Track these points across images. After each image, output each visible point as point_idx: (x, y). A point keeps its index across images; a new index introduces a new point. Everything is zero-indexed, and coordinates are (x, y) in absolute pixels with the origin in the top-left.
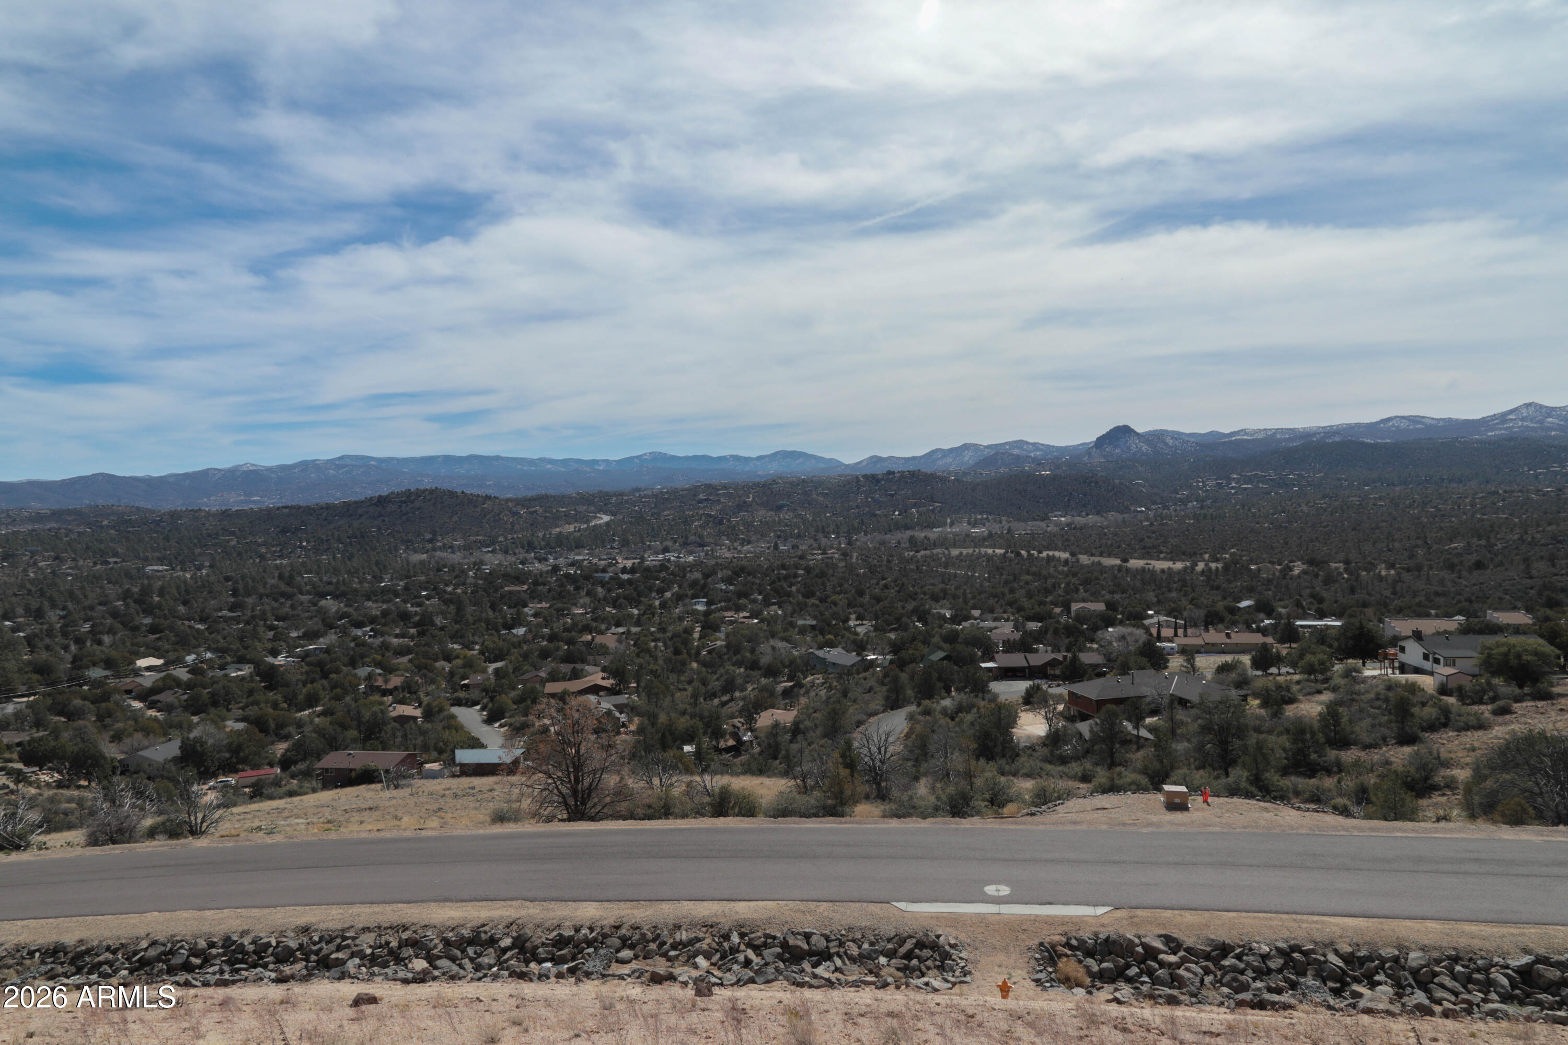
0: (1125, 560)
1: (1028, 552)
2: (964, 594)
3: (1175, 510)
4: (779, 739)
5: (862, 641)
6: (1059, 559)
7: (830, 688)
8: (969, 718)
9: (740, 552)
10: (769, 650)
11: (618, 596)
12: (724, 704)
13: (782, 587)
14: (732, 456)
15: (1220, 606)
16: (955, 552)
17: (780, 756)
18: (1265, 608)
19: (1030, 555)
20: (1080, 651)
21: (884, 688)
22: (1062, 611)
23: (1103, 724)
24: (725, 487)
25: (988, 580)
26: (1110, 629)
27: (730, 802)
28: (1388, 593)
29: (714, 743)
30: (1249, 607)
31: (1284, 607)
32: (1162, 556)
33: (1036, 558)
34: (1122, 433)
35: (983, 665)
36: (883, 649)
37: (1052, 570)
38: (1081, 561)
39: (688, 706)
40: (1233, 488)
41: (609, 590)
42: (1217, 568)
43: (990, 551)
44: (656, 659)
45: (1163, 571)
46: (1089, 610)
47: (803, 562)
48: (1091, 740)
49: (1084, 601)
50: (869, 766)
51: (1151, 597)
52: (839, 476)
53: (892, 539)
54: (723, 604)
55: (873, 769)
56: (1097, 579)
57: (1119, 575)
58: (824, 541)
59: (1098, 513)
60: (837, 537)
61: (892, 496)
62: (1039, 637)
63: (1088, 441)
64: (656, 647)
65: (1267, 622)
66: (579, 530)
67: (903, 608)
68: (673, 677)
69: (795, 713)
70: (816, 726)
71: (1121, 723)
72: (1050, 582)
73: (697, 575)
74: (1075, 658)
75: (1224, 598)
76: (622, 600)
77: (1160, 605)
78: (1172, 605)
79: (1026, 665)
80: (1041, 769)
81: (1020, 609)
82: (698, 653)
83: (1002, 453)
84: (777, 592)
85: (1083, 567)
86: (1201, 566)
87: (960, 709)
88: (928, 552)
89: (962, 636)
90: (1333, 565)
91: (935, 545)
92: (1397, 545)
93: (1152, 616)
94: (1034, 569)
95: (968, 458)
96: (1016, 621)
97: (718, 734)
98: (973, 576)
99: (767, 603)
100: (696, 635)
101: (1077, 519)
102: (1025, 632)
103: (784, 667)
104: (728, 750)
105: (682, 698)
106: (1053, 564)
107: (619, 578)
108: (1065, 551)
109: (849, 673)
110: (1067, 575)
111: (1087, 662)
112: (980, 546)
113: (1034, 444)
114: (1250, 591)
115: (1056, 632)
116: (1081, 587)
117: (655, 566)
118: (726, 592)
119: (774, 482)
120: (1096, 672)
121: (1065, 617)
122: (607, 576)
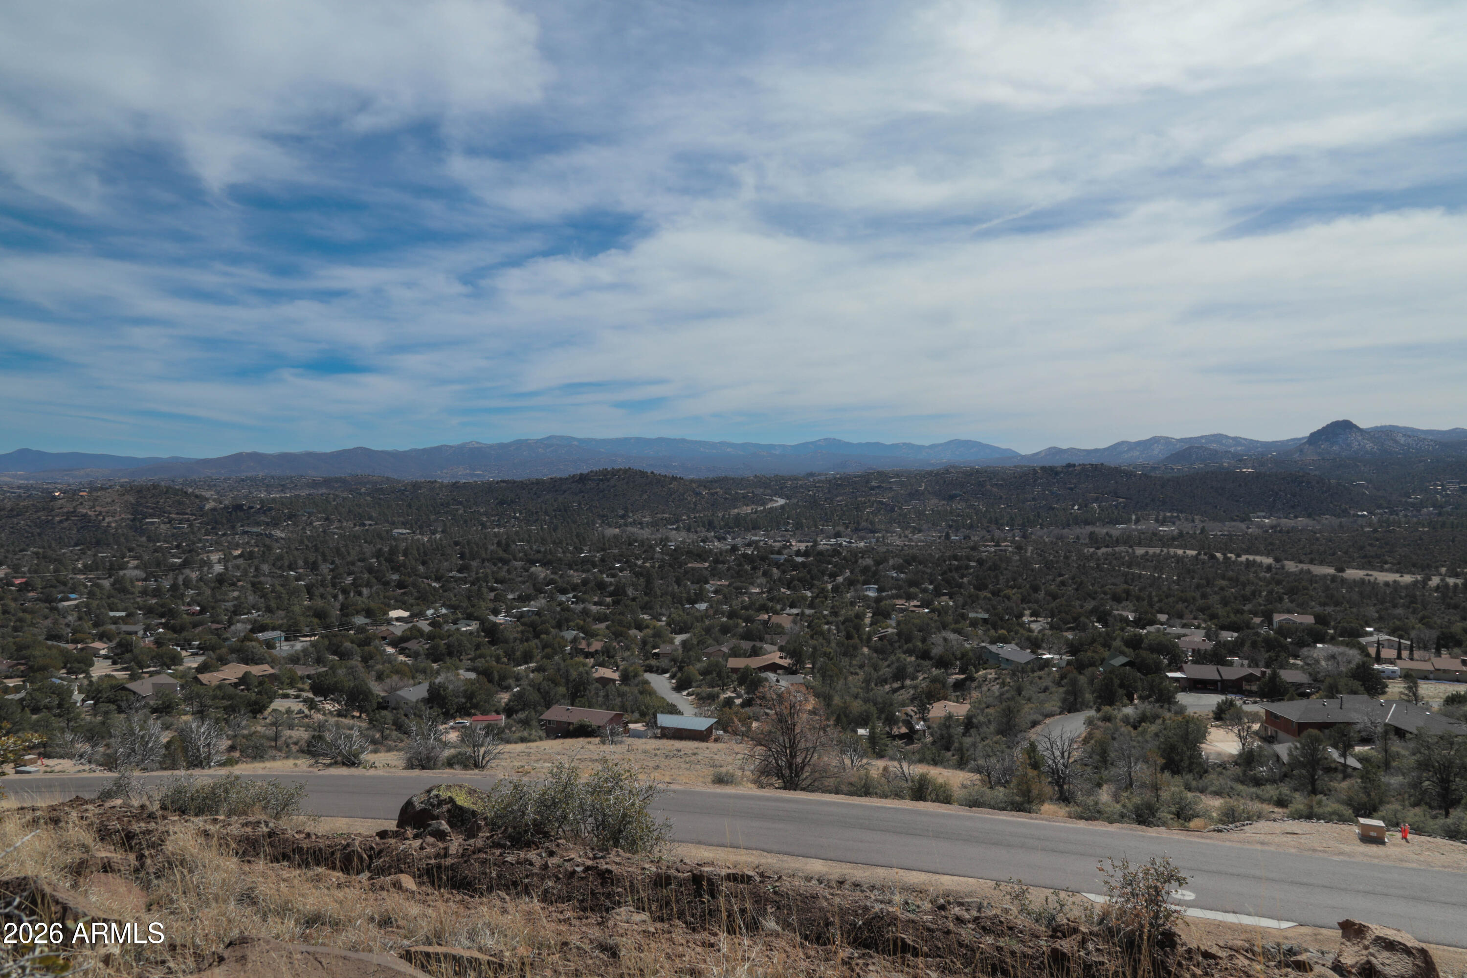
0: (1342, 570)
1: (1224, 555)
2: (1150, 596)
3: (1406, 516)
4: (952, 731)
5: (1036, 638)
6: (1260, 565)
7: (1003, 684)
8: (1153, 728)
9: (910, 540)
10: (941, 641)
11: (793, 579)
12: (895, 691)
13: (954, 579)
14: (904, 444)
15: (1458, 627)
16: (1140, 551)
17: (953, 748)
19: (1226, 558)
20: (1282, 667)
21: (1062, 690)
22: (1262, 622)
23: (1303, 748)
24: (897, 475)
25: (1177, 583)
26: (1319, 645)
27: (927, 788)
29: (887, 729)
32: (1387, 566)
33: (1234, 562)
34: (1343, 427)
35: (1170, 675)
36: (1060, 648)
37: (1251, 575)
38: (1287, 568)
39: (860, 691)
41: (784, 572)
42: (1456, 585)
43: (1180, 552)
44: (829, 642)
45: (1386, 584)
46: (1295, 623)
47: (975, 554)
48: (1289, 764)
49: (1289, 612)
50: (1052, 769)
51: (1372, 612)
52: (1015, 467)
53: (1070, 534)
54: (894, 591)
55: (1054, 772)
56: (1305, 588)
57: (1333, 585)
58: (997, 533)
59: (1309, 516)
60: (1011, 530)
61: (1071, 489)
62: (1234, 648)
63: (1300, 436)
64: (829, 630)
66: (756, 512)
67: (1082, 607)
68: (845, 661)
69: (968, 706)
70: (989, 722)
71: (1325, 749)
72: (1249, 589)
73: (869, 561)
74: (1275, 675)
76: (796, 582)
77: (1382, 623)
78: (1397, 622)
79: (1219, 678)
80: (1231, 788)
81: (1213, 617)
82: (869, 639)
83: (1197, 447)
84: (948, 582)
85: (1289, 574)
86: (1435, 581)
87: (1143, 718)
88: (1109, 550)
89: (1146, 641)
91: (1117, 542)
93: (1370, 634)
94: (1231, 573)
95: (1158, 453)
96: (1208, 629)
97: (891, 720)
98: (1160, 577)
99: (938, 593)
100: (867, 621)
101: (1284, 521)
102: (1218, 643)
103: (956, 659)
104: (901, 737)
105: (855, 681)
106: (1253, 570)
107: (793, 560)
108: (1268, 555)
109: (1023, 671)
110: (1269, 583)
111: (1289, 680)
112: (1169, 546)
113: (1235, 438)
115: (1254, 645)
116: (1286, 597)
117: (828, 550)
118: (897, 580)
119: (947, 471)
120: (1300, 692)
121: (1265, 629)
122: (782, 558)
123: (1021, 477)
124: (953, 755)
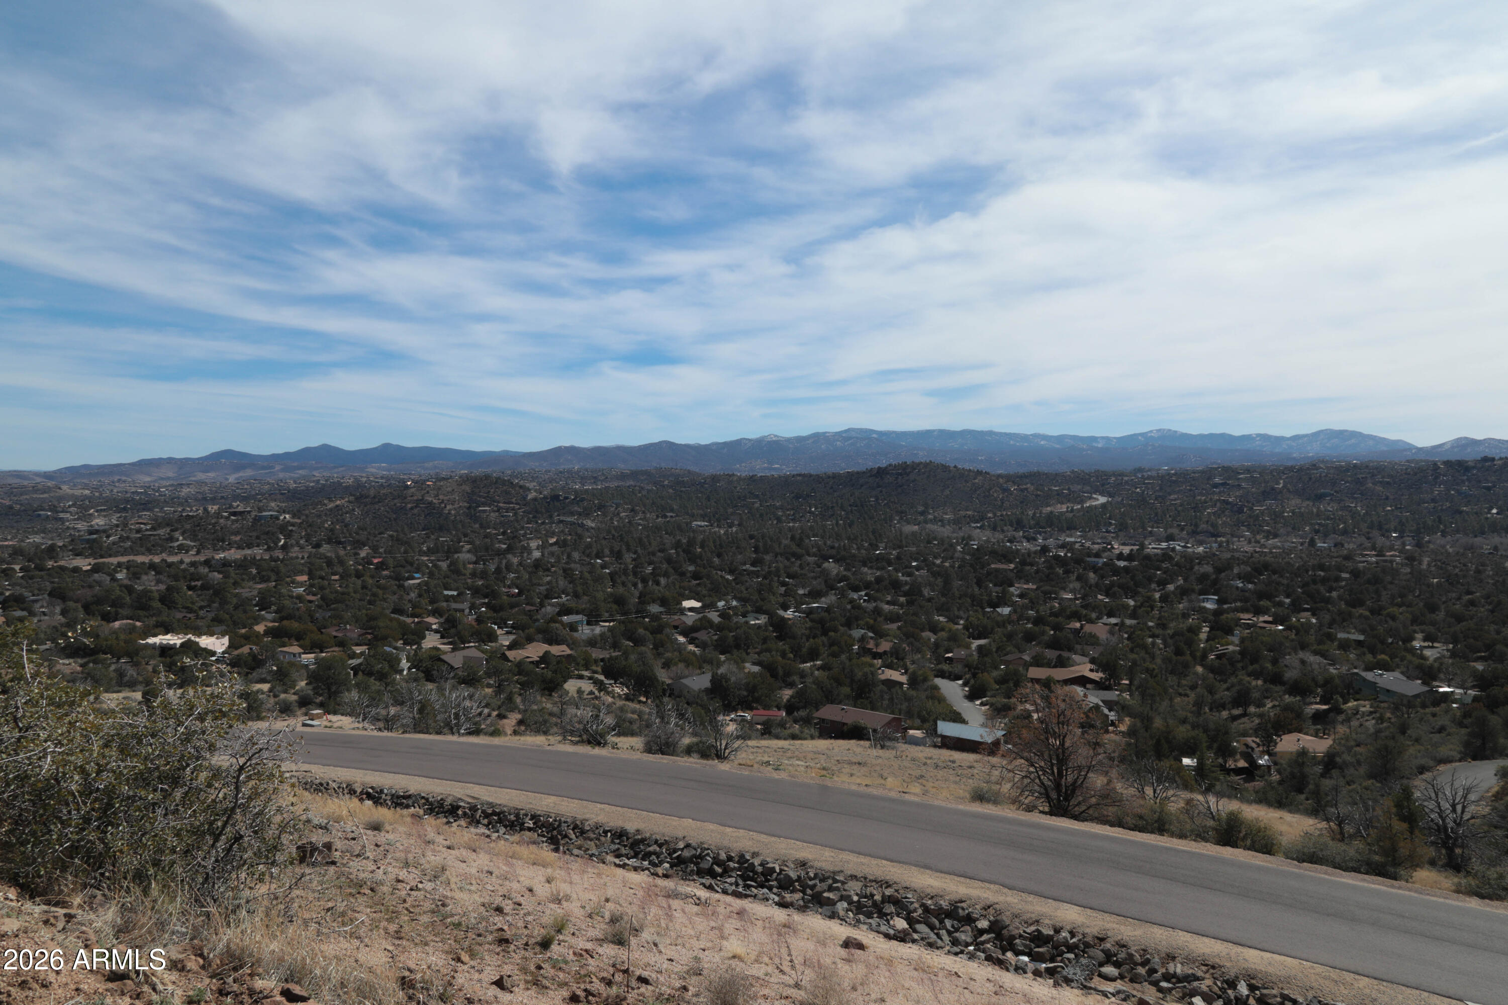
4: (1306, 769)
5: (1431, 667)
7: (1381, 719)
9: (1263, 545)
10: (1297, 663)
11: (1112, 584)
12: (1234, 718)
13: (1319, 592)
14: (1258, 435)
17: (1307, 790)
21: (1464, 731)
24: (1248, 470)
27: (1240, 832)
29: (1220, 760)
36: (1465, 680)
39: (1189, 715)
41: (1102, 577)
44: (1153, 657)
47: (1349, 564)
50: (1437, 824)
52: (1408, 461)
53: (1485, 543)
54: (1238, 604)
55: (1442, 828)
58: (1380, 541)
60: (1401, 537)
61: (1488, 488)
64: (1153, 644)
66: (1072, 511)
68: (1172, 680)
69: (1329, 741)
70: (1359, 762)
73: (1207, 569)
76: (1116, 589)
82: (1204, 656)
84: (1311, 596)
97: (1226, 751)
99: (1296, 608)
100: (1203, 636)
103: (1317, 685)
104: (1238, 771)
105: (1183, 704)
107: (1114, 564)
109: (1410, 704)
117: (1157, 555)
118: (1243, 590)
119: (1314, 466)
122: (1101, 561)
123: (1416, 474)
124: (1307, 799)
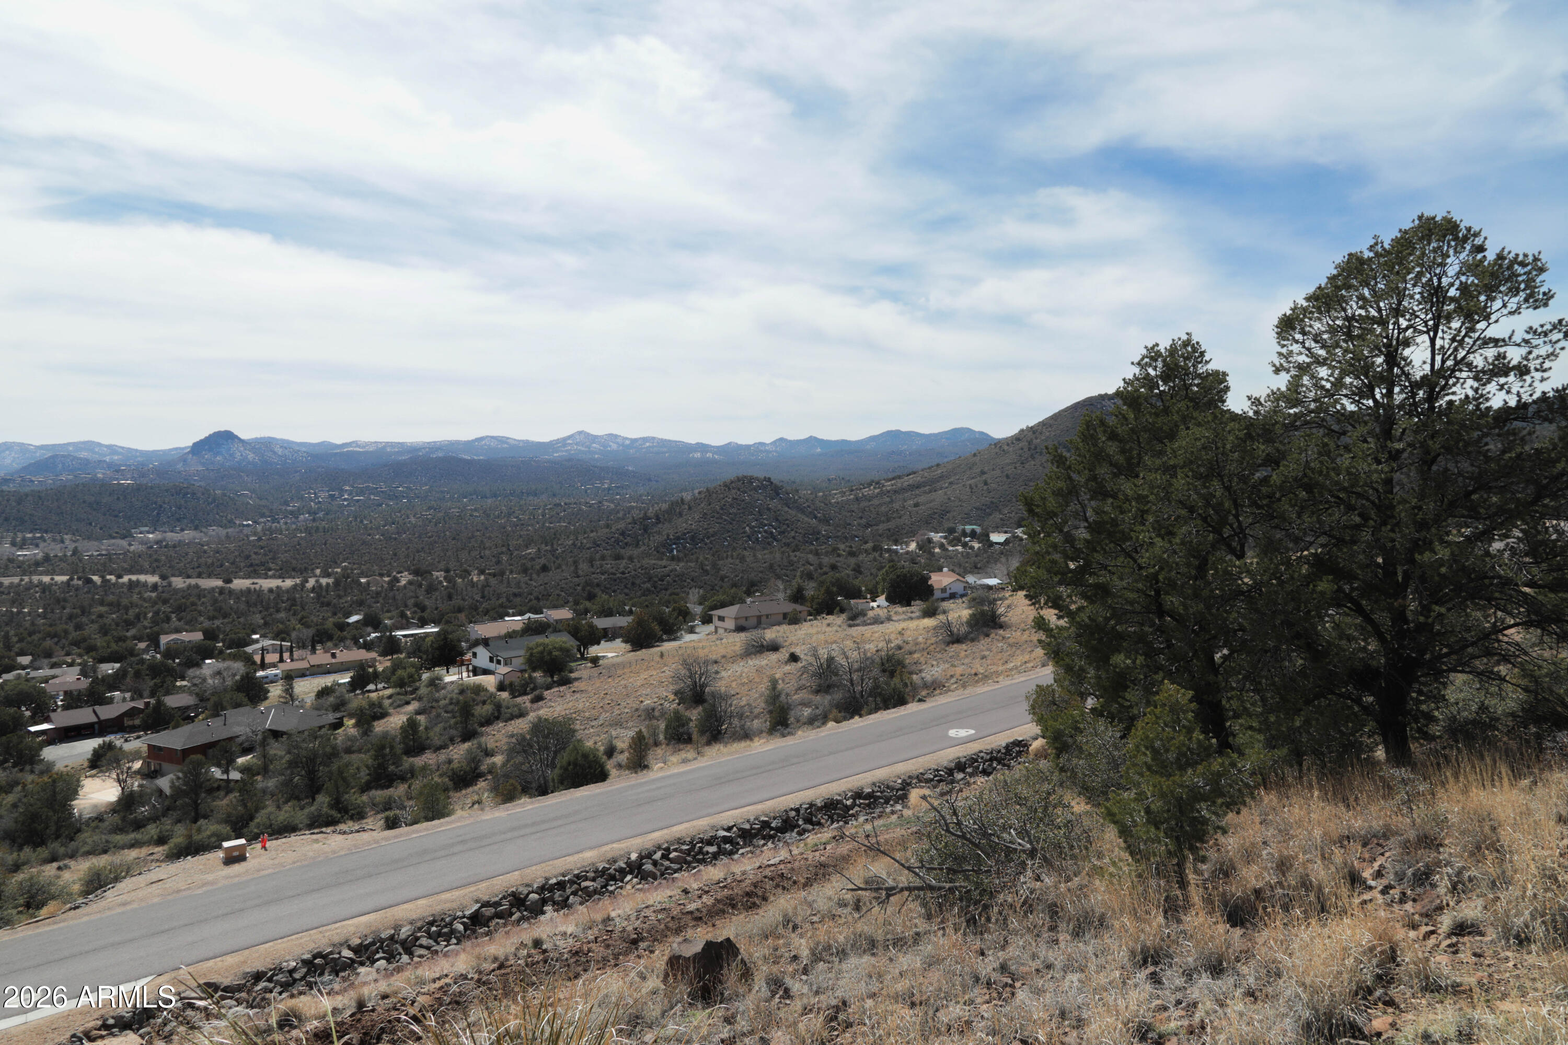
0: (229, 581)
1: (103, 577)
3: (286, 523)
6: (145, 584)
8: (11, 798)
15: (330, 623)
18: (372, 622)
19: (105, 581)
20: (168, 693)
22: (148, 646)
23: (186, 776)
25: (44, 616)
26: (208, 661)
28: (478, 597)
30: (357, 622)
31: (390, 618)
32: (270, 573)
33: (114, 585)
34: (224, 438)
35: (33, 728)
37: (135, 596)
38: (174, 584)
40: (345, 500)
42: (328, 584)
43: (46, 579)
45: (271, 590)
46: (183, 642)
48: (172, 796)
49: (178, 631)
51: (258, 619)
56: (193, 604)
57: (221, 598)
59: (196, 528)
62: (114, 683)
63: (182, 446)
65: (373, 635)
71: (208, 771)
72: (132, 613)
74: (159, 703)
75: (335, 614)
77: (267, 629)
78: (281, 626)
79: (95, 719)
80: (107, 841)
81: (90, 649)
83: (64, 456)
85: (176, 591)
86: (311, 582)
90: (436, 574)
92: (487, 552)
93: (257, 641)
94: (111, 598)
95: (10, 461)
96: (84, 665)
98: (19, 612)
101: (170, 535)
102: (96, 679)
106: (137, 590)
108: (153, 573)
110: (155, 603)
111: (175, 705)
112: (31, 573)
113: (109, 447)
114: (359, 605)
115: (137, 674)
116: (173, 615)
120: (184, 716)
121: (152, 653)
